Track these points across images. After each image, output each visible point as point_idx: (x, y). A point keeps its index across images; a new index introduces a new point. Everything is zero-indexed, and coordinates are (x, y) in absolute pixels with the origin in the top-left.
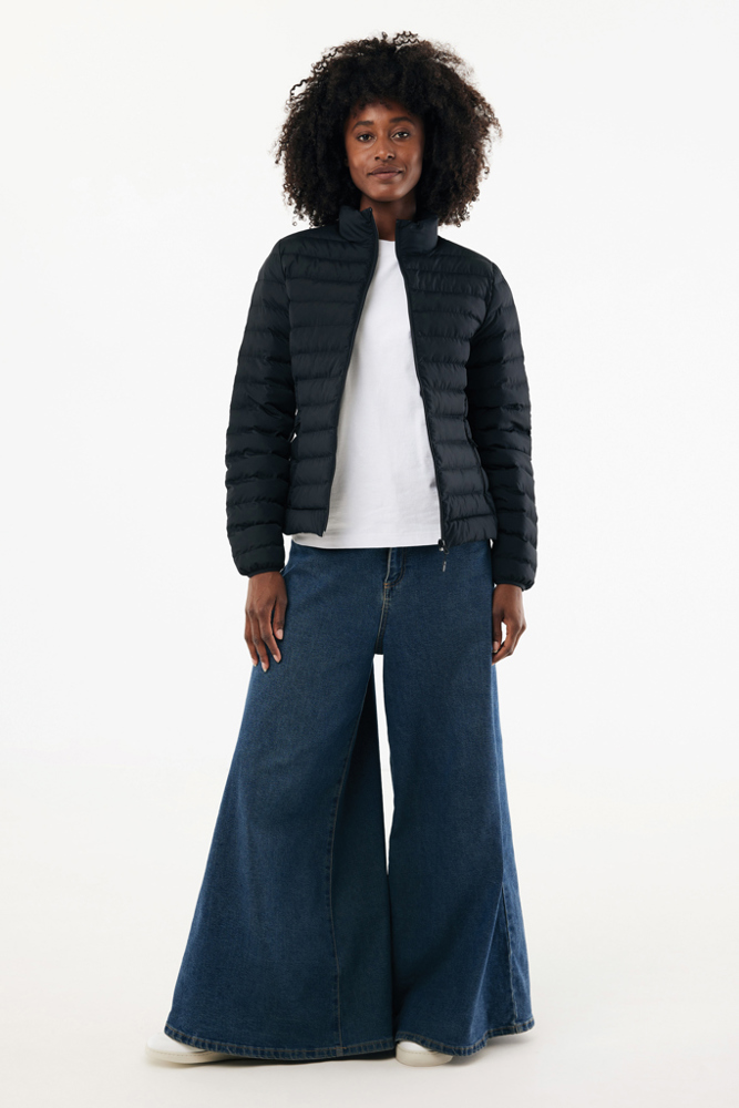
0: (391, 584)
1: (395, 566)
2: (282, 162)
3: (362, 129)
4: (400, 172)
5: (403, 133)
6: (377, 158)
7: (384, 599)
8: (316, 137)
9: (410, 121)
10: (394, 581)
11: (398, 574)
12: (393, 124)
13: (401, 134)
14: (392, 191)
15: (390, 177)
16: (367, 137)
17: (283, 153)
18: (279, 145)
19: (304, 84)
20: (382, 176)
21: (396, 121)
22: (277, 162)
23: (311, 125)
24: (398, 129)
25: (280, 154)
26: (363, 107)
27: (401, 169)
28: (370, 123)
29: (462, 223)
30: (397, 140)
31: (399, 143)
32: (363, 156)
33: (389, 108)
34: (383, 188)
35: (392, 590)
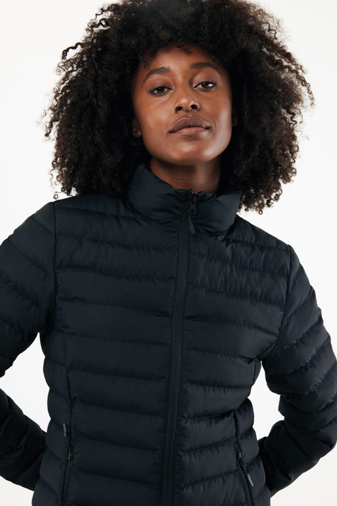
2: (54, 134)
3: (156, 79)
4: (207, 128)
5: (207, 83)
6: (179, 109)
8: (96, 96)
9: (215, 68)
12: (194, 70)
13: (205, 84)
14: (199, 151)
15: (197, 133)
16: (161, 90)
17: (56, 124)
18: (50, 115)
19: (79, 46)
20: (186, 131)
21: (198, 66)
22: (47, 135)
24: (200, 78)
25: (51, 126)
26: (154, 55)
27: (208, 124)
29: (266, 209)
30: (200, 90)
31: (203, 93)
33: (188, 52)
34: (187, 148)
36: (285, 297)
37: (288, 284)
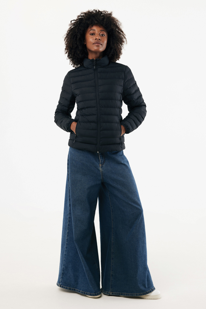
1: (102, 160)
3: (92, 32)
4: (101, 44)
5: (103, 35)
6: (96, 39)
7: (101, 169)
9: (105, 31)
10: (102, 164)
11: (103, 162)
12: (101, 31)
14: (99, 49)
15: (99, 45)
16: (93, 34)
20: (97, 44)
21: (101, 30)
23: (77, 30)
24: (101, 33)
26: (92, 26)
30: (101, 36)
34: (96, 48)
35: (102, 166)
36: (124, 77)
37: (124, 74)
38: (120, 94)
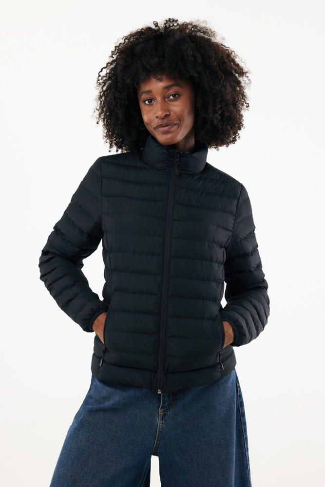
0: (164, 411)
1: (166, 399)
4: (176, 124)
7: (159, 422)
10: (166, 409)
11: (169, 404)
28: (149, 92)
32: (151, 115)
35: (164, 415)
36: (235, 210)
37: (238, 203)
38: (223, 249)
